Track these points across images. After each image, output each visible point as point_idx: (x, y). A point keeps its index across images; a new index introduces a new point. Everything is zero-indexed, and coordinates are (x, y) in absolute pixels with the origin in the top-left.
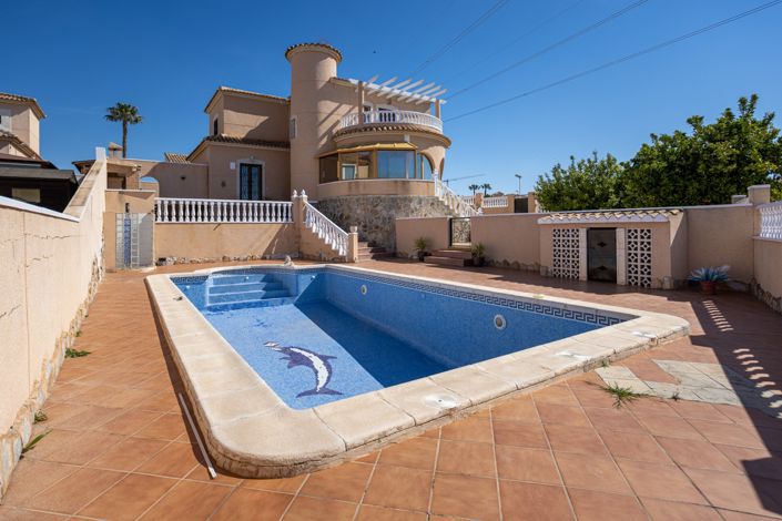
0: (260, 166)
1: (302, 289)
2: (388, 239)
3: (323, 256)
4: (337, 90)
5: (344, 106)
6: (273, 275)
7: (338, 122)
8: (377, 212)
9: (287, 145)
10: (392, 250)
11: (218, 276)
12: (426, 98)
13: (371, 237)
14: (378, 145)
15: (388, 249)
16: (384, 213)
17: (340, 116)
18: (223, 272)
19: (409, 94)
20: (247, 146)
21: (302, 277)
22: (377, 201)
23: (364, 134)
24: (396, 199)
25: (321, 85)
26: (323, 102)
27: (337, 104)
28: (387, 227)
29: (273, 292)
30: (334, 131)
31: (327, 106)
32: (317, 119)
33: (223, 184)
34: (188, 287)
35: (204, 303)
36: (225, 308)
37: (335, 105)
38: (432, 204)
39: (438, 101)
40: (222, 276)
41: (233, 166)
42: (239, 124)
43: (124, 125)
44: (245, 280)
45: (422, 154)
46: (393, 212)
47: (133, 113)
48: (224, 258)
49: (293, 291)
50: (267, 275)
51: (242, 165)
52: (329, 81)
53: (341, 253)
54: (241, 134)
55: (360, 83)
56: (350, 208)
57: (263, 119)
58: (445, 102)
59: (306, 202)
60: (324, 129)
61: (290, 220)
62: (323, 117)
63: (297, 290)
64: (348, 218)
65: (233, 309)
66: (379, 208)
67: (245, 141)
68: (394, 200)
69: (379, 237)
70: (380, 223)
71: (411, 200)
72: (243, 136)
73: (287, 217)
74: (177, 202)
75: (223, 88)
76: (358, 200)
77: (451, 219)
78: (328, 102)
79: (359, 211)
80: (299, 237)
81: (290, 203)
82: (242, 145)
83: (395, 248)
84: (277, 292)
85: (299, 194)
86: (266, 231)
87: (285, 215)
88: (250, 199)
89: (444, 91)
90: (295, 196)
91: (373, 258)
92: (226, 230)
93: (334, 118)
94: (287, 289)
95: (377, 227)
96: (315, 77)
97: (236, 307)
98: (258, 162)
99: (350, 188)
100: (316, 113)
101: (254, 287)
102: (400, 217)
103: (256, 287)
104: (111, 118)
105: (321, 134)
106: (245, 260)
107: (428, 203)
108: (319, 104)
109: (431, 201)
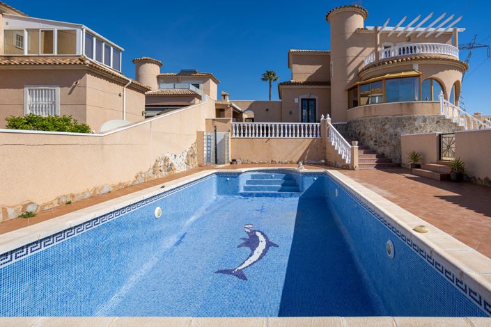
0: (315, 100)
1: (306, 187)
2: (394, 151)
3: (338, 163)
4: (361, 38)
5: (367, 49)
6: (291, 175)
7: (363, 62)
8: (385, 130)
9: (328, 83)
10: (397, 161)
11: (255, 173)
12: (442, 30)
13: (380, 150)
14: (388, 75)
15: (393, 160)
16: (391, 131)
17: (363, 57)
18: (259, 171)
19: (423, 30)
20: (307, 87)
21: (306, 178)
22: (386, 120)
23: (378, 68)
24: (402, 119)
25: (348, 36)
26: (351, 49)
27: (361, 49)
28: (394, 142)
29: (287, 188)
30: (360, 69)
31: (353, 51)
32: (346, 61)
33: (291, 113)
34: (228, 179)
35: (238, 190)
36: (251, 195)
37: (359, 49)
38: (438, 122)
39: (455, 30)
40: (258, 173)
41: (296, 100)
42: (302, 73)
43: (270, 83)
44: (272, 177)
45: (432, 79)
46: (398, 130)
47: (274, 75)
48: (272, 161)
49: (300, 189)
50: (287, 175)
51: (302, 100)
52: (355, 32)
53: (347, 162)
54: (303, 80)
55: (376, 28)
56: (365, 127)
57: (318, 67)
58: (463, 29)
59: (330, 123)
60: (351, 68)
61: (318, 136)
62: (351, 59)
63: (303, 188)
64: (364, 135)
65: (256, 196)
66: (387, 126)
67: (305, 84)
68: (399, 120)
69: (387, 150)
70: (387, 139)
71: (415, 119)
72: (305, 80)
73: (316, 134)
74: (267, 125)
75: (291, 50)
76: (370, 121)
77: (440, 135)
78: (355, 48)
79: (371, 129)
80: (325, 148)
81: (318, 124)
82: (304, 87)
83: (400, 159)
84: (290, 187)
85: (325, 117)
86: (301, 143)
87: (315, 133)
88: (308, 122)
89: (459, 20)
90: (322, 119)
91: (377, 167)
92: (274, 143)
93: (359, 60)
94: (297, 186)
95: (385, 142)
96: (344, 31)
97: (258, 195)
98: (312, 97)
99: (365, 111)
100: (346, 57)
101: (276, 182)
102: (405, 134)
103: (278, 181)
104: (263, 79)
105: (349, 73)
106: (286, 163)
107: (433, 121)
108: (348, 50)
109: (436, 120)
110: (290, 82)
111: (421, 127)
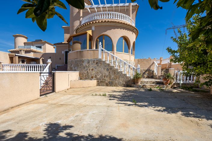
25: (75, 14)
33: (60, 59)
38: (97, 63)
41: (63, 52)
45: (104, 35)
51: (66, 52)
52: (78, 12)
71: (83, 61)
96: (73, 11)
107: (94, 62)
108: (74, 22)
109: (95, 62)
110: (62, 43)
111: (86, 66)
